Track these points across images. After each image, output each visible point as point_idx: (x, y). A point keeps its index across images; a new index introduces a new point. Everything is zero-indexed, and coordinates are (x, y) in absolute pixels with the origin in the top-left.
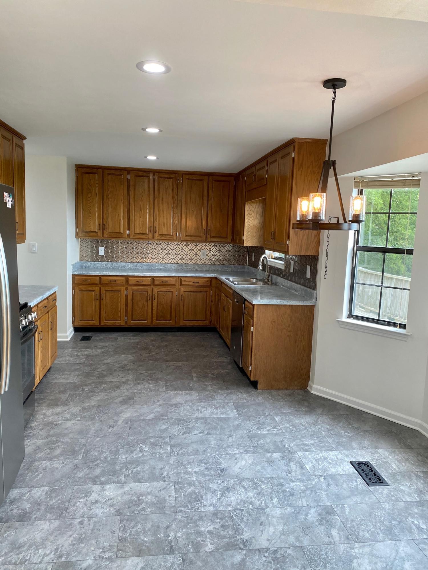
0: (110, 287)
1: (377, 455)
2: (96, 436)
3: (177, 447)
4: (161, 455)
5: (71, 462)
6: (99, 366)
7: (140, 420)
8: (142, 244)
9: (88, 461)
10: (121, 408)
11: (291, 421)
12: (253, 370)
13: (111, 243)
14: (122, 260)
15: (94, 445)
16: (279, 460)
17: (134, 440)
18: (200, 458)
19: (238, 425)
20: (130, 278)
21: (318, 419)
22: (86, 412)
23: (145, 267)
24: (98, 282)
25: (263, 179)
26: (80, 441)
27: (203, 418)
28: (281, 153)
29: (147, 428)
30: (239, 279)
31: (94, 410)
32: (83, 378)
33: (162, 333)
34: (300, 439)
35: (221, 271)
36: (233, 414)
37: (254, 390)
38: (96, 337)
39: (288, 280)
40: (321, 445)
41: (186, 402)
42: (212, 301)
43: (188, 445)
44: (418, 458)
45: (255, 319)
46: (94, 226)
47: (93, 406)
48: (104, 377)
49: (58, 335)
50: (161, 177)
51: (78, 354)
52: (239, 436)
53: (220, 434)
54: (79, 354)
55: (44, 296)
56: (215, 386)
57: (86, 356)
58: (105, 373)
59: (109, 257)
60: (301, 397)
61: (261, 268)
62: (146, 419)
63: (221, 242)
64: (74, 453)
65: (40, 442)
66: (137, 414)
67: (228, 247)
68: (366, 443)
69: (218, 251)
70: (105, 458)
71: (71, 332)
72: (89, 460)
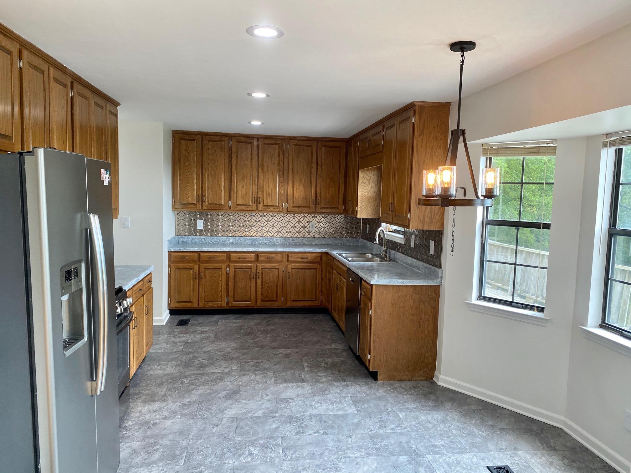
0: (210, 265)
1: (517, 459)
2: (198, 437)
3: (290, 450)
4: (272, 460)
5: (172, 468)
6: (198, 355)
7: (247, 418)
8: (245, 216)
9: (190, 467)
10: (225, 404)
11: (417, 418)
12: (372, 359)
13: (210, 215)
14: (223, 234)
15: (197, 448)
16: (406, 465)
17: (242, 441)
18: (317, 463)
19: (357, 423)
20: (232, 255)
21: (447, 415)
22: (187, 409)
23: (248, 242)
24: (196, 259)
25: (379, 145)
26: (181, 444)
27: (318, 415)
28: (400, 118)
29: (256, 427)
30: (353, 255)
31: (195, 407)
32: (181, 368)
33: (267, 315)
34: (429, 440)
35: (332, 245)
36: (351, 410)
37: (373, 381)
38: (194, 320)
39: (408, 256)
40: (453, 446)
41: (298, 396)
42: (322, 279)
43: (302, 447)
44: (564, 462)
45: (373, 301)
46: (193, 197)
47: (194, 402)
48: (205, 367)
49: (154, 318)
50: (266, 144)
51: (175, 341)
52: (359, 436)
53: (338, 434)
54: (177, 340)
55: (139, 278)
56: (329, 377)
57: (184, 343)
58: (206, 362)
59: (209, 231)
60: (427, 389)
61: (378, 242)
62: (254, 417)
63: (332, 213)
64: (174, 457)
65: (136, 445)
66: (243, 411)
67: (340, 218)
68: (503, 444)
69: (328, 222)
70: (210, 463)
71: (167, 316)
72: (192, 465)
